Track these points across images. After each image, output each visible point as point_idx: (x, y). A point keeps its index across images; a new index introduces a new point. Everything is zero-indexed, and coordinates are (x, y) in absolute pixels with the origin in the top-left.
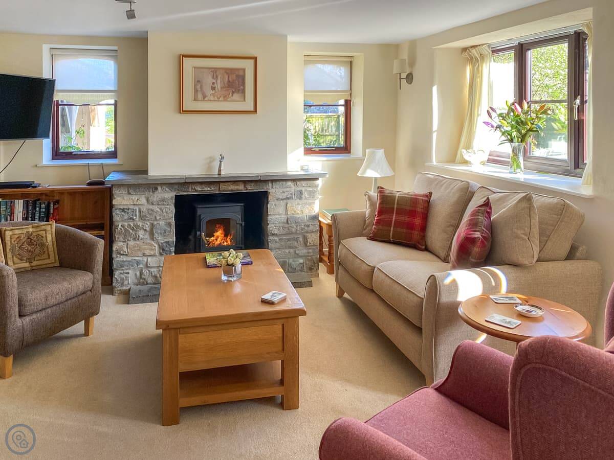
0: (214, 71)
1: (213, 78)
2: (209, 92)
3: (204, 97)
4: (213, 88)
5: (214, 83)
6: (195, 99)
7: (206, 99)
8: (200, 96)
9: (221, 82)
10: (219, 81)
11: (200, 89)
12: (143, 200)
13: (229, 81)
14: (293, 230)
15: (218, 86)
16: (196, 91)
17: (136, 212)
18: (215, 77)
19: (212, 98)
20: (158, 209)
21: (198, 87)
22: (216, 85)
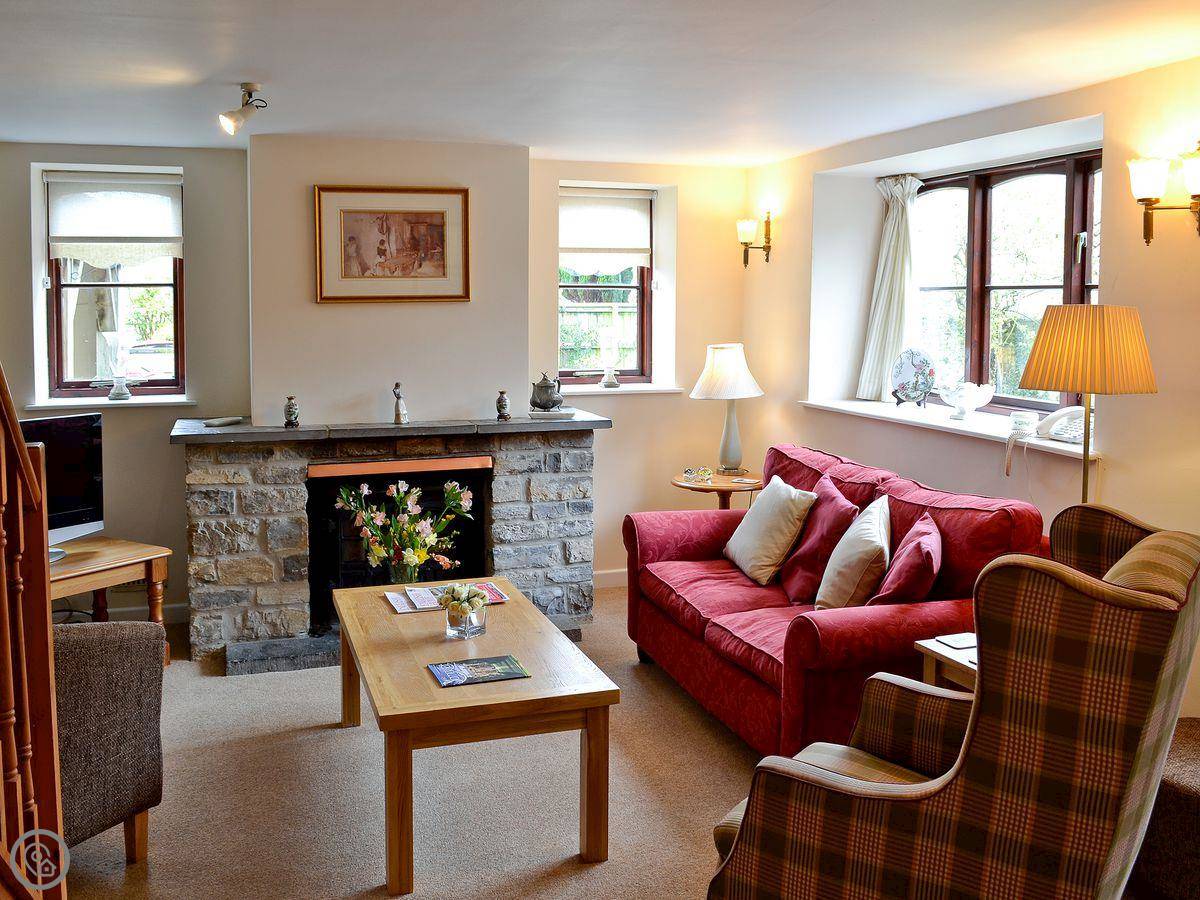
0: (384, 219)
1: (381, 231)
2: (373, 260)
3: (364, 269)
4: (382, 252)
5: (382, 242)
6: (346, 274)
7: (367, 273)
8: (355, 268)
10: (393, 238)
11: (355, 255)
12: (246, 475)
13: (413, 238)
14: (543, 533)
15: (392, 247)
16: (347, 258)
17: (232, 497)
18: (385, 230)
19: (379, 271)
20: (275, 493)
21: (352, 250)
22: (386, 245)
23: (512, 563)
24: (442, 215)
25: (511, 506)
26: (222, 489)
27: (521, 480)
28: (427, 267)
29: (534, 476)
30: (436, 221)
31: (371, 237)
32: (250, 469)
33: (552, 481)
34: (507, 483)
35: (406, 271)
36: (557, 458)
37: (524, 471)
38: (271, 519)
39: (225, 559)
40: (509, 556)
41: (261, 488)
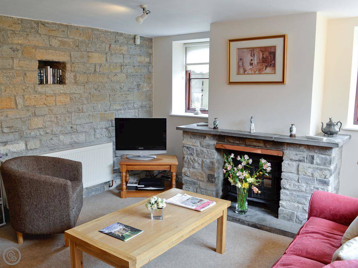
0: (252, 50)
1: (251, 56)
2: (248, 67)
3: (245, 71)
4: (251, 64)
5: (252, 60)
6: (238, 74)
7: (246, 73)
8: (242, 71)
9: (257, 58)
10: (255, 58)
11: (242, 66)
12: (198, 144)
13: (263, 58)
14: (303, 189)
15: (255, 62)
16: (239, 67)
17: (194, 150)
18: (253, 55)
19: (250, 72)
20: (206, 151)
21: (241, 64)
22: (253, 61)
23: (288, 198)
24: (275, 47)
25: (290, 174)
26: (192, 147)
27: (295, 164)
28: (269, 70)
29: (301, 164)
30: (273, 50)
31: (248, 58)
32: (200, 141)
33: (309, 167)
34: (288, 164)
35: (260, 71)
36: (313, 158)
37: (297, 161)
38: (204, 160)
39: (192, 170)
40: (287, 195)
41: (202, 149)
